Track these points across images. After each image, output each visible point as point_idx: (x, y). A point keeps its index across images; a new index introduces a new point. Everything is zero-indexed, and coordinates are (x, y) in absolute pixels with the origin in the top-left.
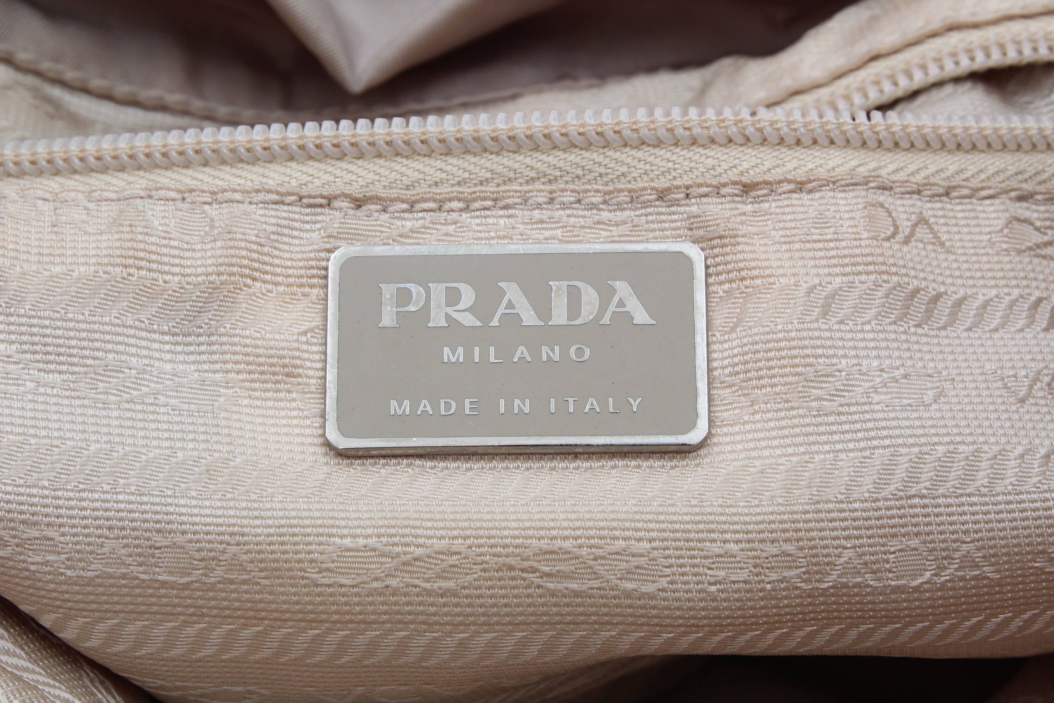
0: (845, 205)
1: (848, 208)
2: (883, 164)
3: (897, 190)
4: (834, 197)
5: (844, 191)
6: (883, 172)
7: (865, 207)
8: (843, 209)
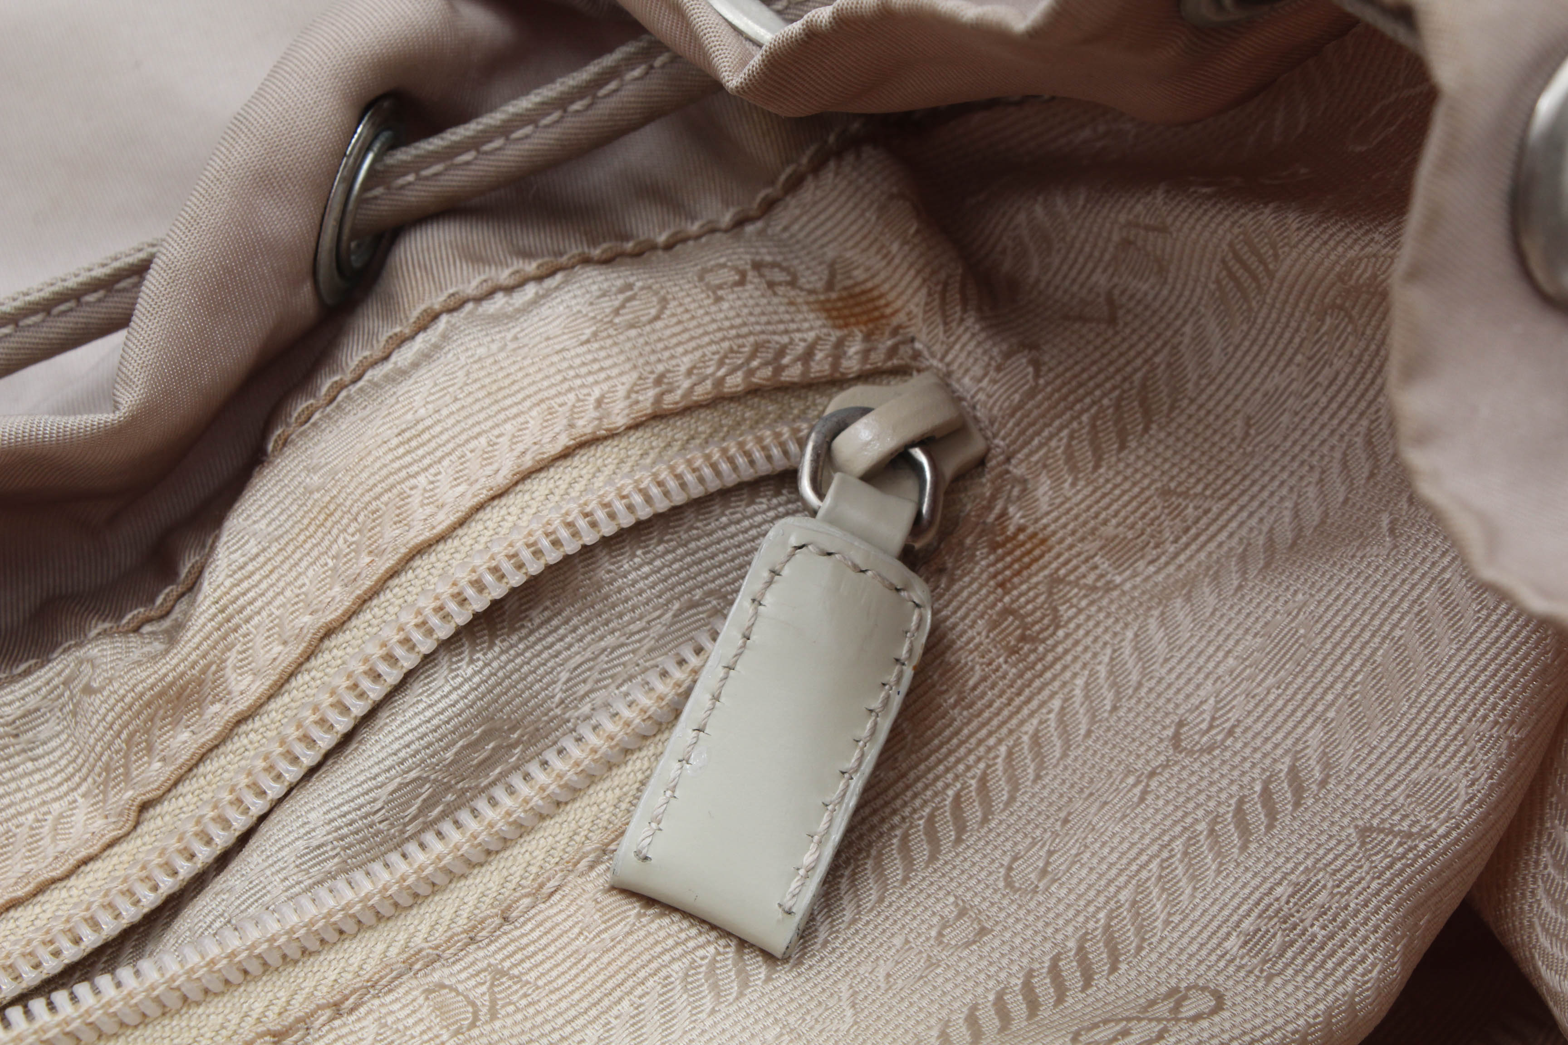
0: (402, 1008)
1: (407, 1011)
2: (412, 929)
3: (447, 954)
4: (383, 1005)
5: (390, 991)
6: (418, 941)
7: (427, 998)
8: (401, 1014)
